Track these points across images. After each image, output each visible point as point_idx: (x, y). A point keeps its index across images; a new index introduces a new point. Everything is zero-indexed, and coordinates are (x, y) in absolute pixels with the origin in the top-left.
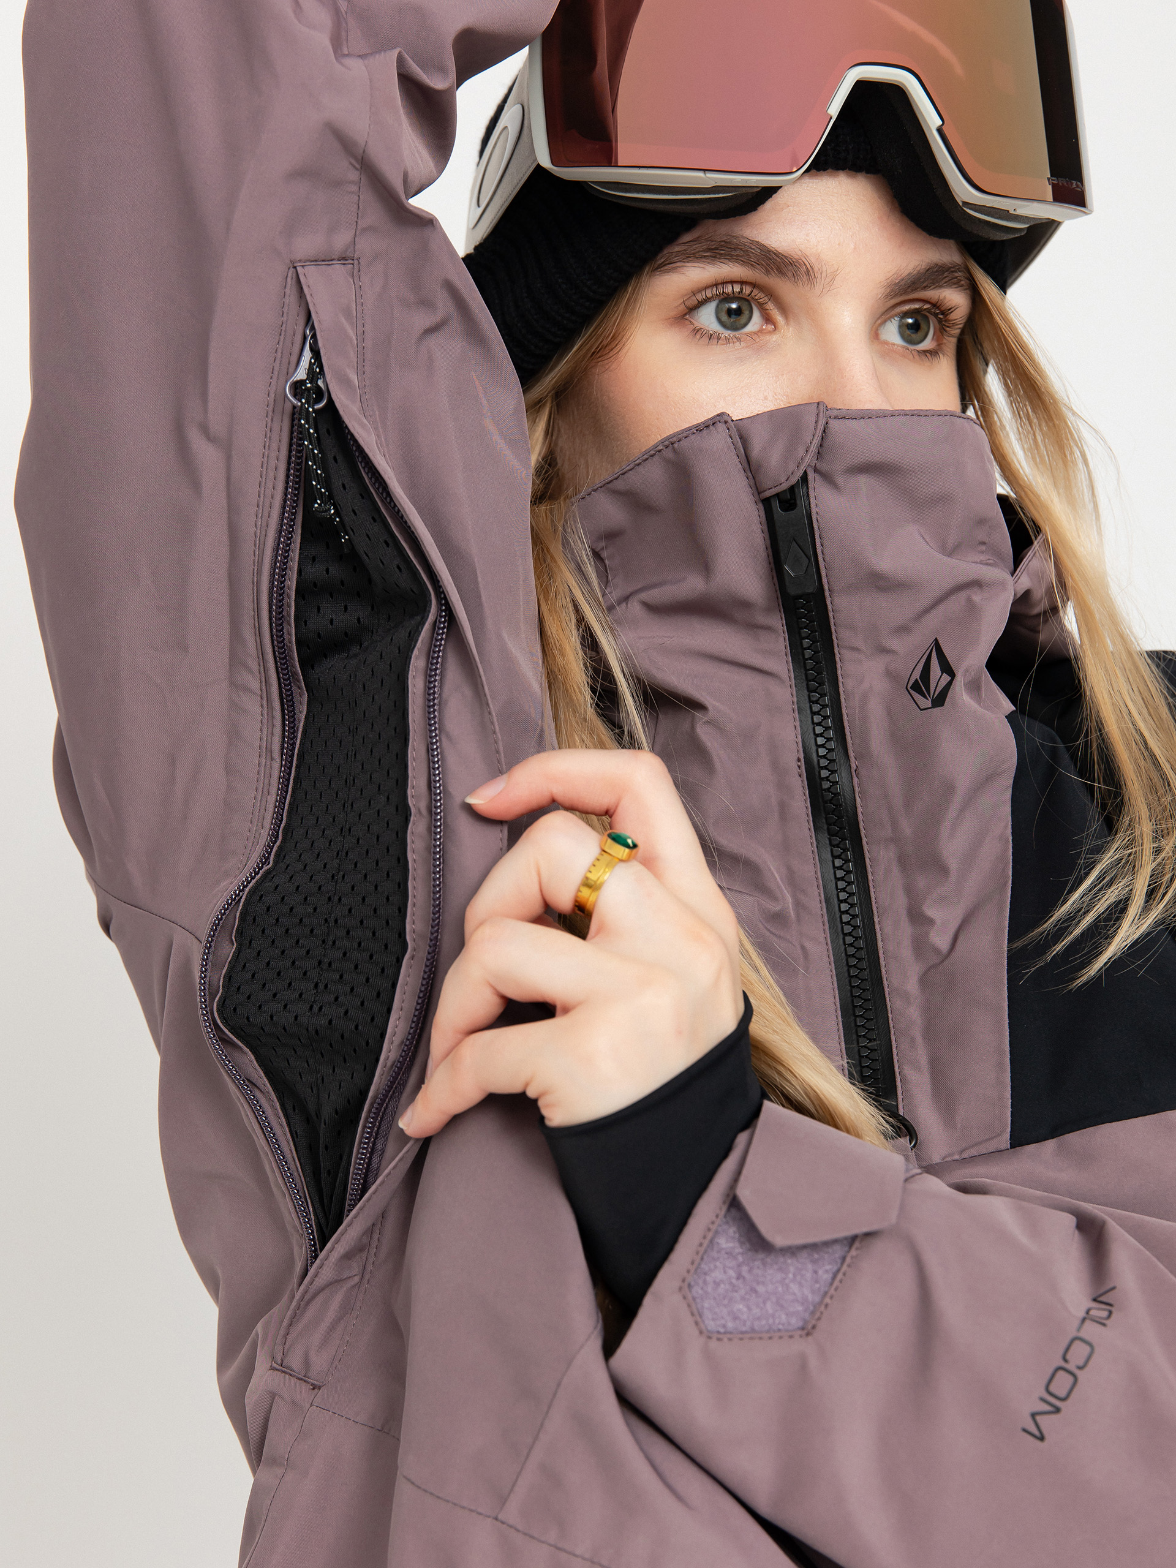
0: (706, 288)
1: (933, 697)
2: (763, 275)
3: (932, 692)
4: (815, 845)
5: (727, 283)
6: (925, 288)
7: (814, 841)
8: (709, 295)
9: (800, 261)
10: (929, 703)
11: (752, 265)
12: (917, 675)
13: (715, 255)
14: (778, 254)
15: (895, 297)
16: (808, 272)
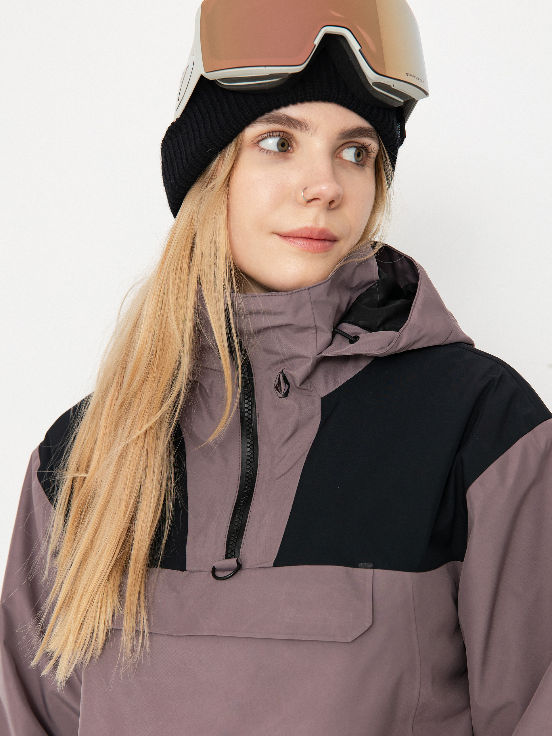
0: (265, 134)
1: (283, 393)
2: (287, 128)
3: (283, 392)
4: (241, 442)
5: (274, 132)
6: (356, 137)
7: (241, 440)
8: (266, 136)
9: (303, 122)
10: (281, 396)
11: (283, 124)
12: (277, 383)
13: (268, 121)
14: (293, 119)
15: (342, 139)
16: (306, 127)
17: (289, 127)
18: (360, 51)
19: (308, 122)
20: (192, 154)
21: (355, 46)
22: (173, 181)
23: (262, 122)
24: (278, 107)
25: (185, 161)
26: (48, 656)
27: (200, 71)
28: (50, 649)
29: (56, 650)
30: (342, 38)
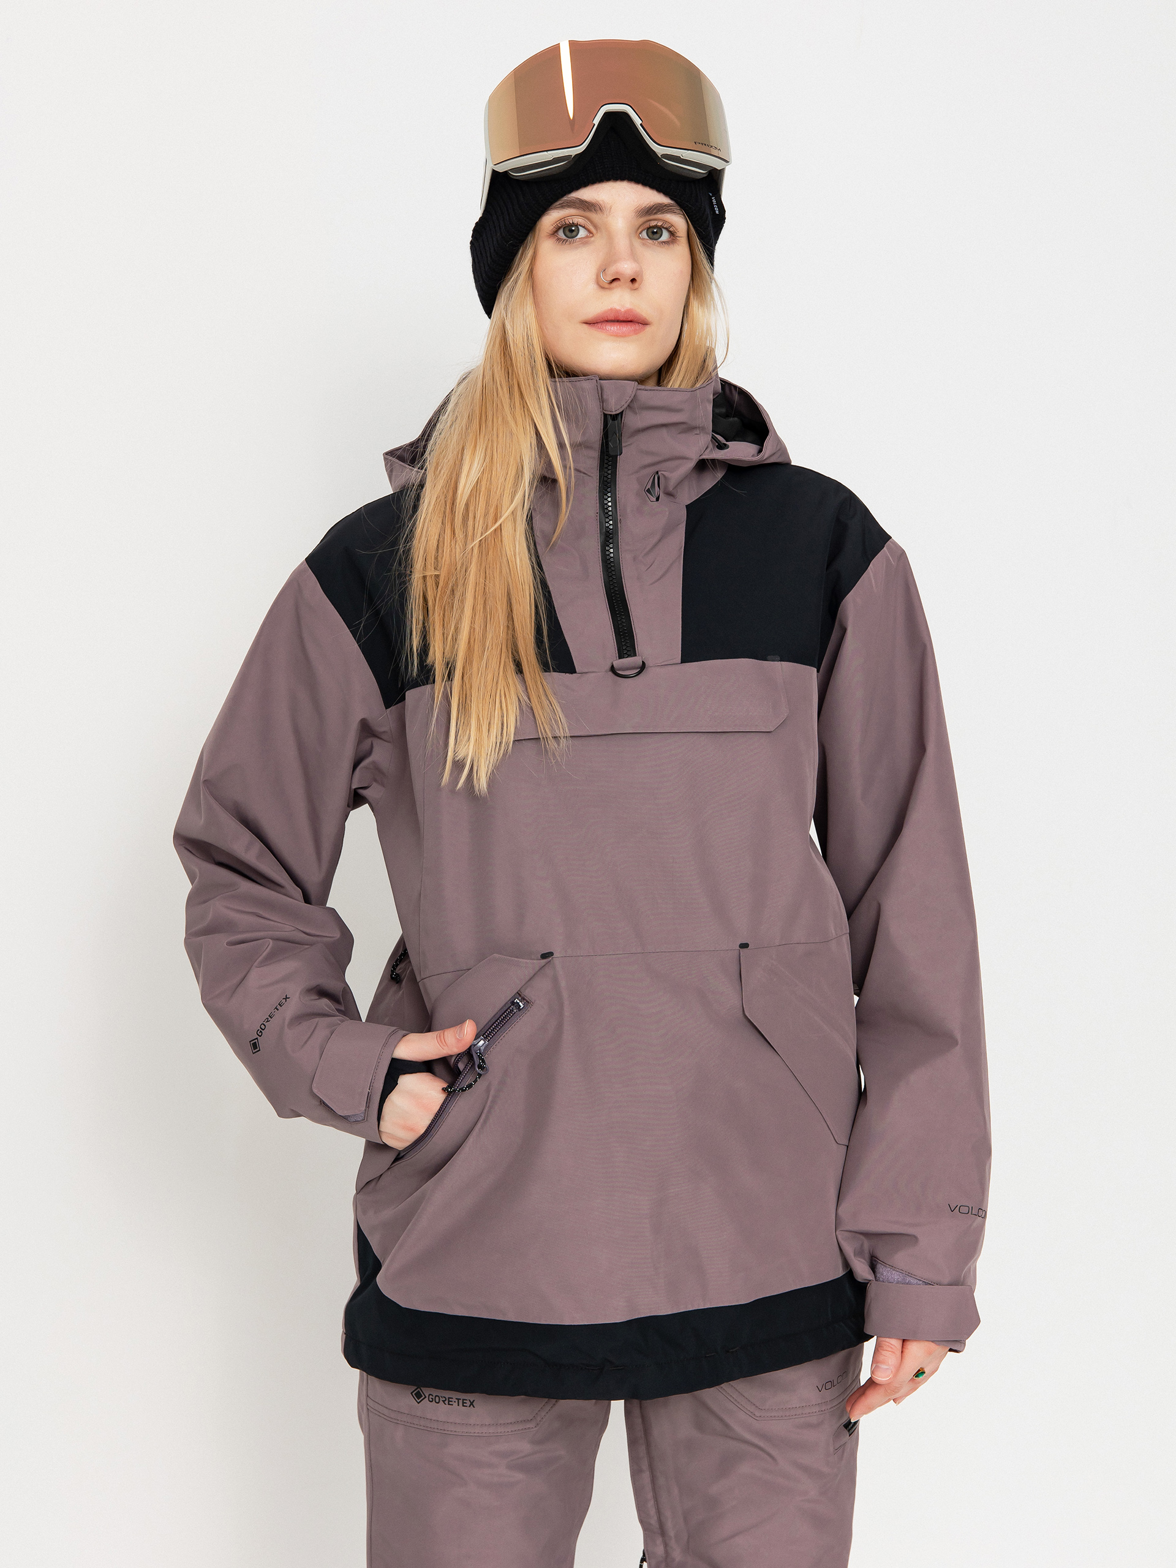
0: (561, 220)
1: (655, 497)
9: (596, 204)
10: (655, 500)
13: (562, 207)
14: (586, 202)
15: (641, 217)
16: (600, 209)
17: (584, 211)
18: (641, 125)
19: (601, 203)
20: (495, 250)
21: (637, 121)
22: (481, 282)
23: (556, 208)
24: (570, 192)
25: (489, 259)
26: (459, 765)
27: (490, 167)
28: (460, 756)
29: (467, 755)
30: (624, 116)
